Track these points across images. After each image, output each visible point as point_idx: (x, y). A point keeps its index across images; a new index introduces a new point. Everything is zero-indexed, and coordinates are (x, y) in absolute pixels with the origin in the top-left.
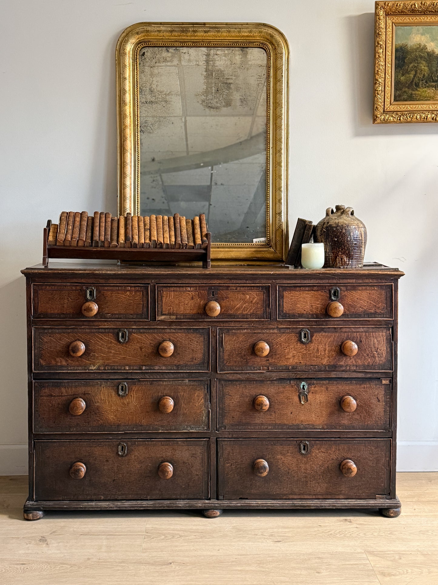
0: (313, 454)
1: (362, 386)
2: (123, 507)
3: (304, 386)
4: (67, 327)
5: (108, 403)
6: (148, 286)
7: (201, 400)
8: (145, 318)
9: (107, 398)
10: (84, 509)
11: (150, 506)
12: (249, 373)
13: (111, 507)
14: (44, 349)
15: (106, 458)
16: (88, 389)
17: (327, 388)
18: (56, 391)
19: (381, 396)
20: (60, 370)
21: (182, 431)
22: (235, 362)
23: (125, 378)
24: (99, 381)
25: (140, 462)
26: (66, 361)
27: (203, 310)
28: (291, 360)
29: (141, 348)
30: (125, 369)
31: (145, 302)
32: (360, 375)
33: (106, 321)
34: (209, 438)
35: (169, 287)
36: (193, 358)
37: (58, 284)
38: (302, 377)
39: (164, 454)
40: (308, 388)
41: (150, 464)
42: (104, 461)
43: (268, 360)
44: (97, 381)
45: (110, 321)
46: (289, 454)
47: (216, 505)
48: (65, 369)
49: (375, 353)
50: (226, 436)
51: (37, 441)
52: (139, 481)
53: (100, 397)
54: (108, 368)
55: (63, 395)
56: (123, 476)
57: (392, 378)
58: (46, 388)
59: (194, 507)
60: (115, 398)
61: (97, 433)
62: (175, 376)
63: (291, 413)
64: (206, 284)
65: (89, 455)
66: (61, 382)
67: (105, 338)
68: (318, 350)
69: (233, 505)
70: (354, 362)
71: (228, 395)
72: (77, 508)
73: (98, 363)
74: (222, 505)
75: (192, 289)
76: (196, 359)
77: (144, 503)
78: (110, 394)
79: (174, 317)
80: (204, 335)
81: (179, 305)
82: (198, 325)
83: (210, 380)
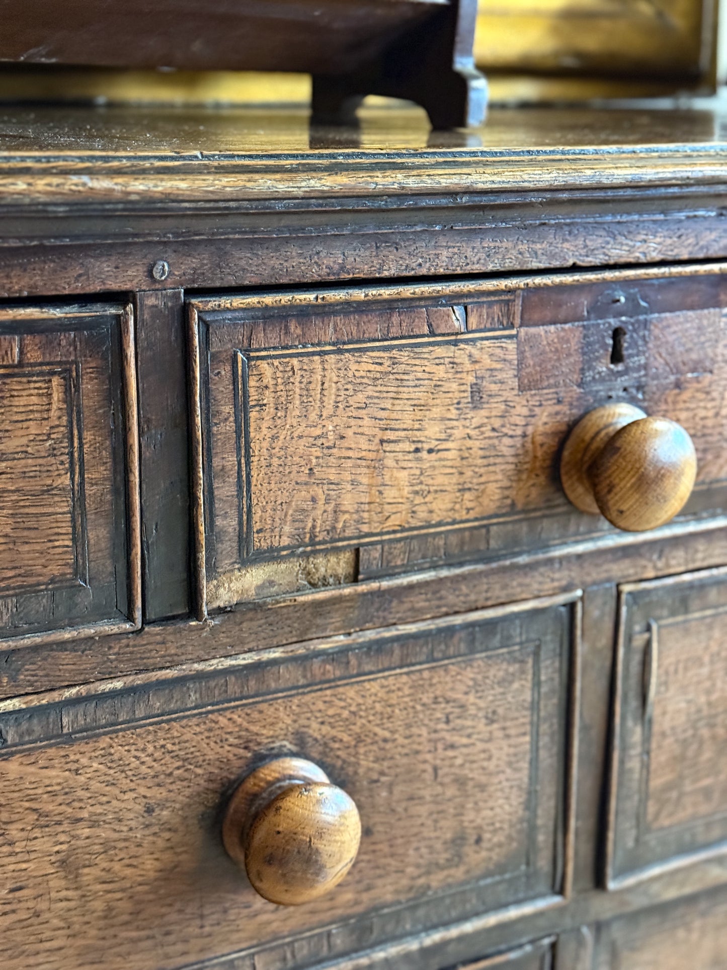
6: (119, 323)
8: (99, 613)
27: (543, 477)
29: (71, 869)
31: (97, 471)
35: (304, 313)
36: (459, 840)
64: (575, 269)
75: (473, 322)
76: (479, 841)
79: (341, 564)
80: (537, 662)
81: (376, 466)
82: (499, 593)
83: (554, 946)
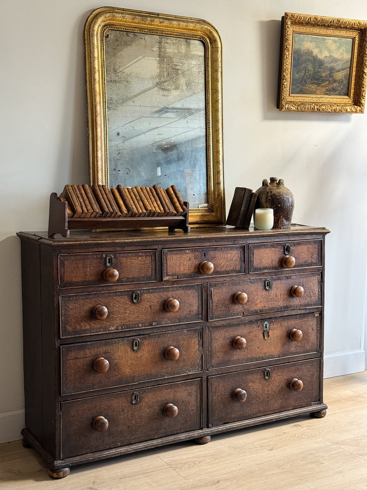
0: (273, 378)
1: (303, 320)
2: (138, 449)
3: (266, 325)
4: (90, 293)
5: (124, 359)
6: (156, 251)
7: (196, 346)
8: (154, 280)
9: (123, 355)
10: (107, 458)
11: (160, 444)
12: (230, 319)
13: (129, 451)
14: (70, 316)
15: (122, 408)
16: (108, 348)
17: (281, 325)
18: (81, 354)
19: (315, 327)
20: (85, 334)
21: (183, 375)
22: (221, 311)
23: (138, 334)
24: (117, 339)
25: (150, 407)
26: (90, 324)
27: (197, 269)
28: (259, 305)
29: (151, 307)
30: (138, 327)
31: (154, 266)
32: (303, 312)
33: (122, 285)
34: (202, 377)
35: (172, 251)
36: (190, 311)
37: (82, 254)
38: (266, 318)
39: (168, 396)
40: (269, 326)
41: (157, 408)
42: (121, 411)
43: (243, 307)
44: (115, 340)
45: (125, 284)
46: (257, 381)
47: (209, 432)
48: (89, 332)
49: (312, 293)
50: (214, 374)
51: (63, 402)
52: (149, 424)
53: (118, 354)
54: (124, 327)
55: (87, 356)
56: (136, 422)
57: (321, 311)
58: (72, 352)
59: (192, 438)
60: (130, 354)
61: (116, 386)
62: (177, 328)
63: (258, 348)
64: (199, 246)
65: (108, 408)
66: (85, 345)
67: (122, 300)
68: (276, 295)
69: (220, 430)
70: (299, 302)
71: (214, 339)
72: (101, 457)
73: (116, 323)
74: (213, 431)
75: (189, 252)
76: (192, 312)
77: (154, 442)
78: (126, 351)
79: (176, 277)
80: (198, 291)
81: (180, 266)
82: (193, 282)
83: (202, 328)
